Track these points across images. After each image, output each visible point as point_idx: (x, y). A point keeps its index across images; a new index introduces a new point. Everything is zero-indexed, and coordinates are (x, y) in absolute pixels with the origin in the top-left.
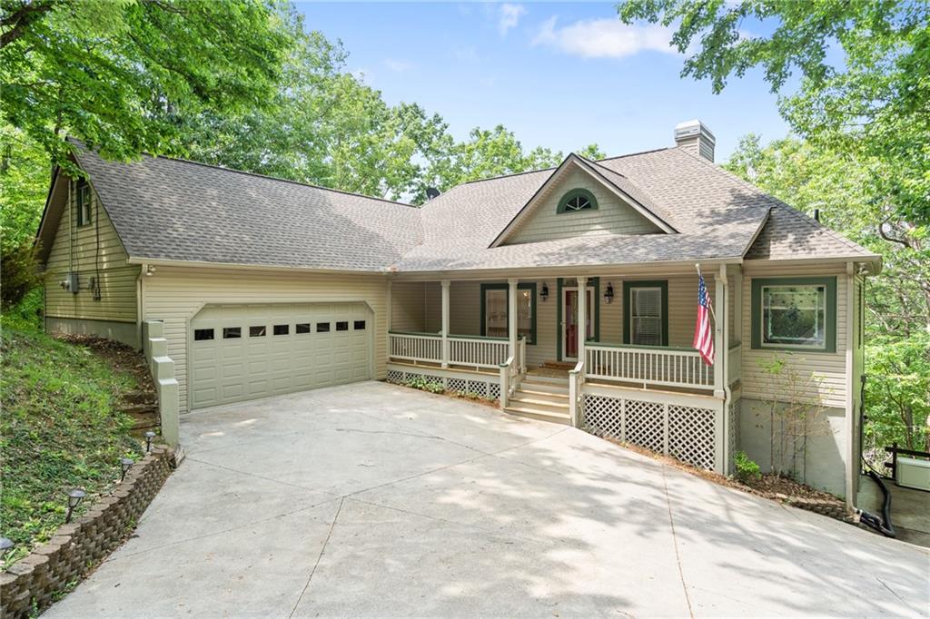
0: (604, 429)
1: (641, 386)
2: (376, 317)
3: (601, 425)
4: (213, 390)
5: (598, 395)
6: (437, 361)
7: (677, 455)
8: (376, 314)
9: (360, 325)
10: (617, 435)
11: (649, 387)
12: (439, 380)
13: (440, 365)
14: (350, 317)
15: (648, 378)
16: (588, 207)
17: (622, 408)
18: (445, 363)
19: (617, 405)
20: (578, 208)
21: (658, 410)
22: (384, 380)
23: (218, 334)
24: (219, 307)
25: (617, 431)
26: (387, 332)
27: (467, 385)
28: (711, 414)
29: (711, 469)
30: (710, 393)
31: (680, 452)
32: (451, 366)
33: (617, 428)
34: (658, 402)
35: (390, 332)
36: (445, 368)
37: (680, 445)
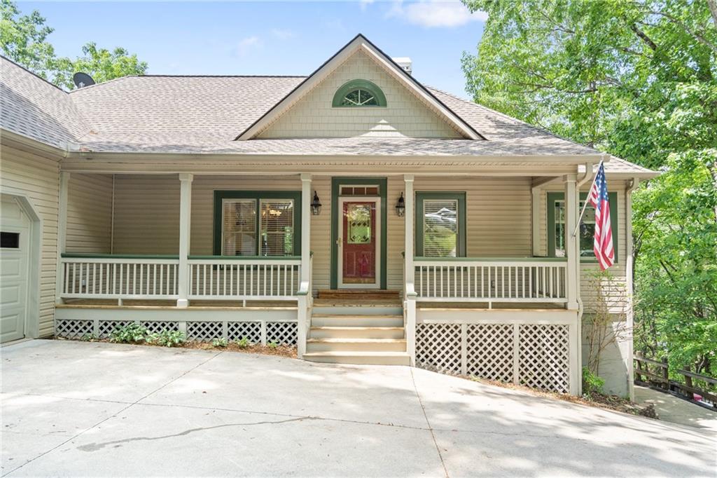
0: (439, 364)
1: (485, 306)
2: (42, 229)
3: (435, 360)
5: (431, 322)
6: (168, 297)
7: (527, 382)
8: (42, 223)
10: (456, 369)
11: (496, 306)
12: (173, 326)
13: (174, 303)
15: (493, 296)
16: (373, 103)
17: (464, 336)
18: (182, 300)
19: (456, 332)
20: (359, 104)
21: (506, 332)
22: (51, 337)
25: (456, 365)
26: (59, 256)
27: (225, 329)
28: (564, 329)
29: (564, 391)
30: (565, 307)
31: (531, 378)
32: (192, 303)
33: (456, 361)
34: (507, 323)
35: (63, 256)
36: (185, 306)
37: (531, 369)
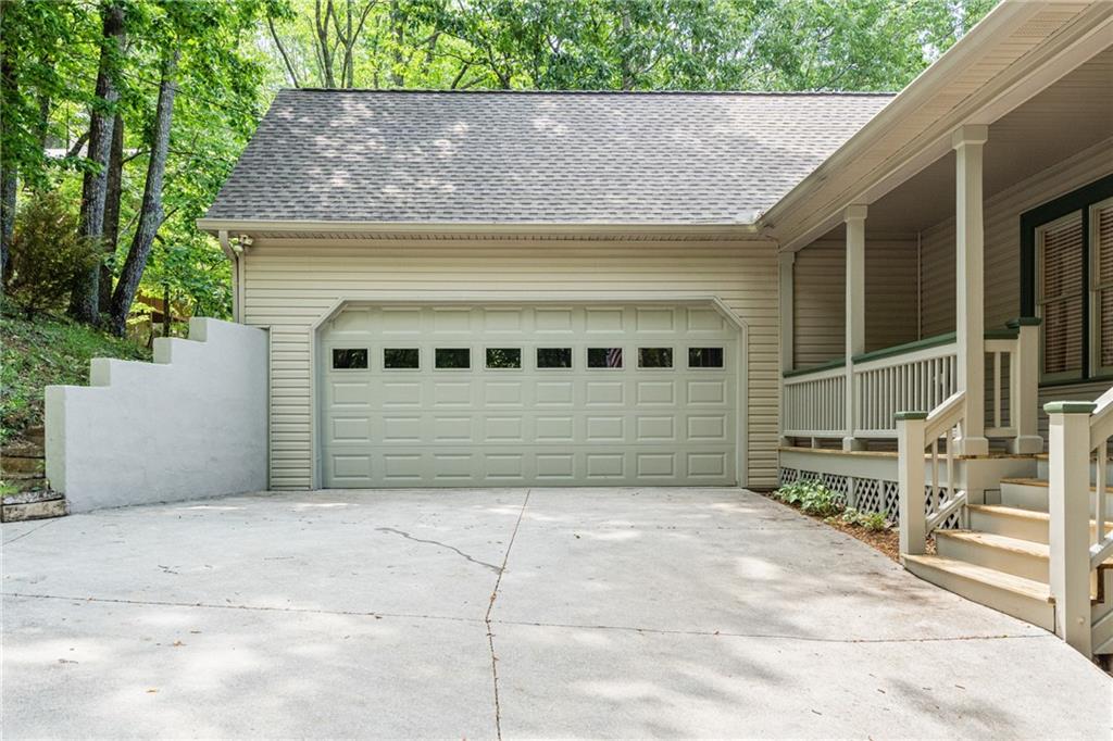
2: (746, 340)
4: (366, 458)
8: (745, 331)
9: (708, 358)
14: (680, 337)
18: (849, 436)
23: (376, 359)
24: (376, 308)
26: (780, 376)
35: (786, 376)
36: (848, 449)
